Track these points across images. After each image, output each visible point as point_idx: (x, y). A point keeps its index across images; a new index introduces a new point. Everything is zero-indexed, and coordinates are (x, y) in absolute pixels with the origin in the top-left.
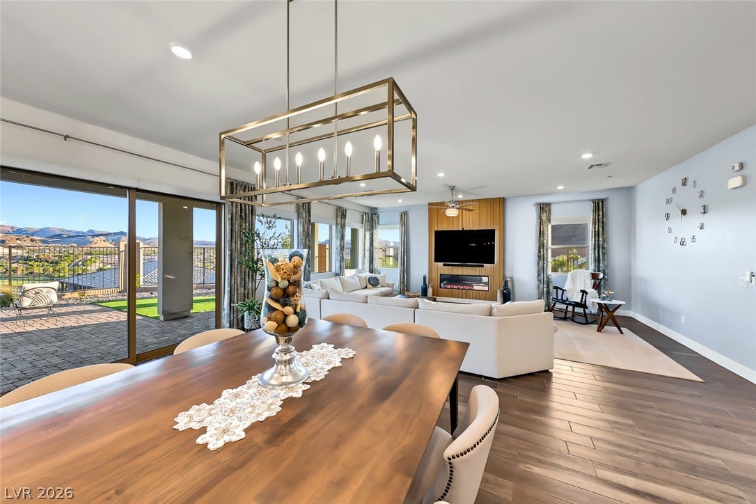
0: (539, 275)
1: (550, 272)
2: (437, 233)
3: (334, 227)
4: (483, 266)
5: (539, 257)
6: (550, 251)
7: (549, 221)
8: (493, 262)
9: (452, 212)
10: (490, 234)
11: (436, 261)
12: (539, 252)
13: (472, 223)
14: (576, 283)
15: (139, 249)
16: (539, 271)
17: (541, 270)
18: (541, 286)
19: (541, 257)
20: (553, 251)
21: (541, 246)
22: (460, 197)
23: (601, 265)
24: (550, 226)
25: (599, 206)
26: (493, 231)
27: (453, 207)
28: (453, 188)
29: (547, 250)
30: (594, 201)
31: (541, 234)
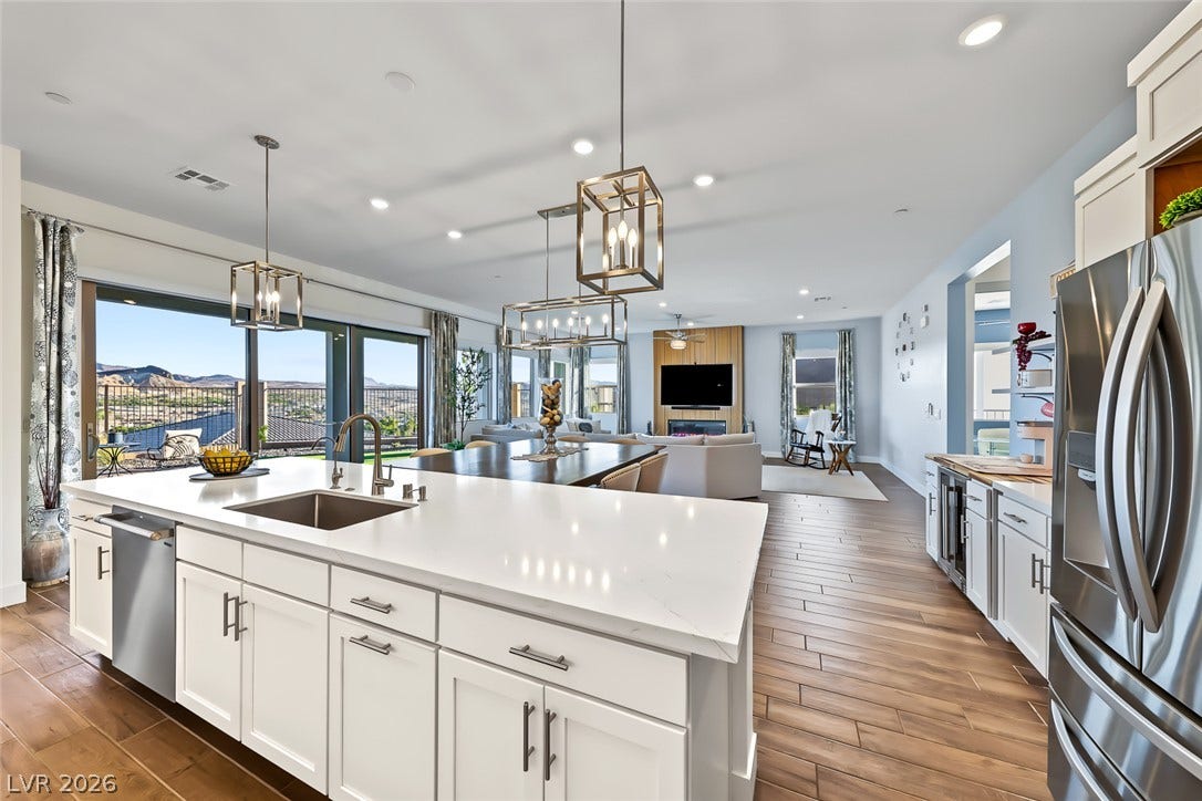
0: (783, 419)
1: (795, 415)
2: (665, 369)
3: (536, 361)
4: (718, 409)
5: (783, 397)
6: (794, 391)
7: (794, 355)
8: (730, 404)
9: (678, 345)
10: (726, 371)
11: (662, 404)
12: (783, 391)
13: (705, 356)
14: (816, 424)
15: (263, 391)
16: (782, 412)
17: (785, 412)
18: (785, 431)
19: (785, 398)
20: (799, 390)
21: (785, 384)
22: (691, 325)
23: (848, 405)
24: (794, 361)
25: (847, 336)
26: (730, 366)
27: (680, 339)
28: (679, 317)
29: (791, 389)
30: (840, 331)
31: (785, 370)
